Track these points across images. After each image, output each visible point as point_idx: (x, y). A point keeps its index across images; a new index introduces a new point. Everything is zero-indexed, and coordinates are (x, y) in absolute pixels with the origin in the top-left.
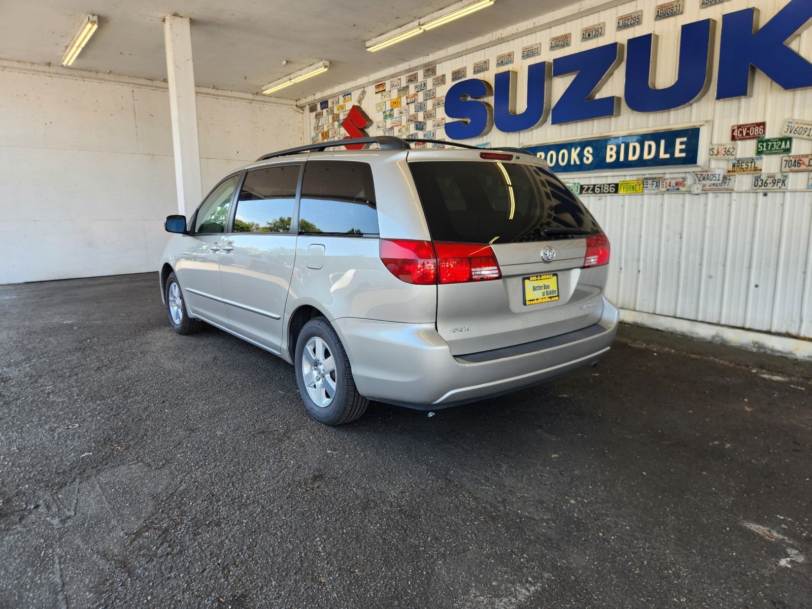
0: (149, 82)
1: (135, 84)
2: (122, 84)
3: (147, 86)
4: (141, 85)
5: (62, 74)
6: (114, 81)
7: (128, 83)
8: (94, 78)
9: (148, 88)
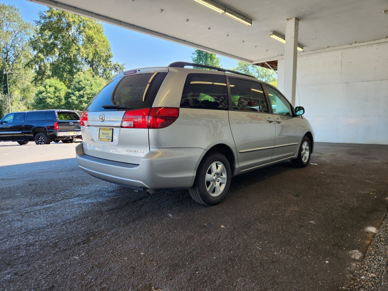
0: (350, 46)
1: (344, 49)
2: (337, 51)
3: (349, 48)
4: (346, 48)
5: (311, 54)
6: (333, 50)
7: (340, 49)
8: (324, 52)
9: (350, 48)
